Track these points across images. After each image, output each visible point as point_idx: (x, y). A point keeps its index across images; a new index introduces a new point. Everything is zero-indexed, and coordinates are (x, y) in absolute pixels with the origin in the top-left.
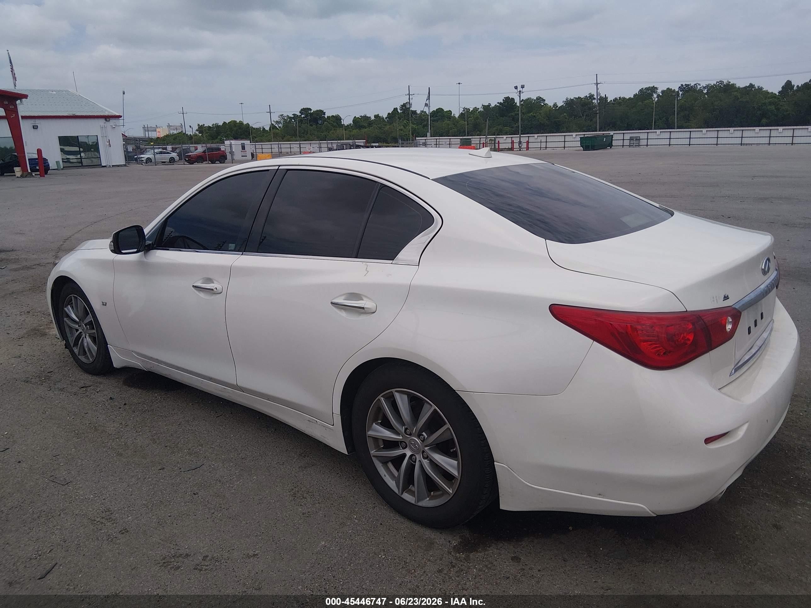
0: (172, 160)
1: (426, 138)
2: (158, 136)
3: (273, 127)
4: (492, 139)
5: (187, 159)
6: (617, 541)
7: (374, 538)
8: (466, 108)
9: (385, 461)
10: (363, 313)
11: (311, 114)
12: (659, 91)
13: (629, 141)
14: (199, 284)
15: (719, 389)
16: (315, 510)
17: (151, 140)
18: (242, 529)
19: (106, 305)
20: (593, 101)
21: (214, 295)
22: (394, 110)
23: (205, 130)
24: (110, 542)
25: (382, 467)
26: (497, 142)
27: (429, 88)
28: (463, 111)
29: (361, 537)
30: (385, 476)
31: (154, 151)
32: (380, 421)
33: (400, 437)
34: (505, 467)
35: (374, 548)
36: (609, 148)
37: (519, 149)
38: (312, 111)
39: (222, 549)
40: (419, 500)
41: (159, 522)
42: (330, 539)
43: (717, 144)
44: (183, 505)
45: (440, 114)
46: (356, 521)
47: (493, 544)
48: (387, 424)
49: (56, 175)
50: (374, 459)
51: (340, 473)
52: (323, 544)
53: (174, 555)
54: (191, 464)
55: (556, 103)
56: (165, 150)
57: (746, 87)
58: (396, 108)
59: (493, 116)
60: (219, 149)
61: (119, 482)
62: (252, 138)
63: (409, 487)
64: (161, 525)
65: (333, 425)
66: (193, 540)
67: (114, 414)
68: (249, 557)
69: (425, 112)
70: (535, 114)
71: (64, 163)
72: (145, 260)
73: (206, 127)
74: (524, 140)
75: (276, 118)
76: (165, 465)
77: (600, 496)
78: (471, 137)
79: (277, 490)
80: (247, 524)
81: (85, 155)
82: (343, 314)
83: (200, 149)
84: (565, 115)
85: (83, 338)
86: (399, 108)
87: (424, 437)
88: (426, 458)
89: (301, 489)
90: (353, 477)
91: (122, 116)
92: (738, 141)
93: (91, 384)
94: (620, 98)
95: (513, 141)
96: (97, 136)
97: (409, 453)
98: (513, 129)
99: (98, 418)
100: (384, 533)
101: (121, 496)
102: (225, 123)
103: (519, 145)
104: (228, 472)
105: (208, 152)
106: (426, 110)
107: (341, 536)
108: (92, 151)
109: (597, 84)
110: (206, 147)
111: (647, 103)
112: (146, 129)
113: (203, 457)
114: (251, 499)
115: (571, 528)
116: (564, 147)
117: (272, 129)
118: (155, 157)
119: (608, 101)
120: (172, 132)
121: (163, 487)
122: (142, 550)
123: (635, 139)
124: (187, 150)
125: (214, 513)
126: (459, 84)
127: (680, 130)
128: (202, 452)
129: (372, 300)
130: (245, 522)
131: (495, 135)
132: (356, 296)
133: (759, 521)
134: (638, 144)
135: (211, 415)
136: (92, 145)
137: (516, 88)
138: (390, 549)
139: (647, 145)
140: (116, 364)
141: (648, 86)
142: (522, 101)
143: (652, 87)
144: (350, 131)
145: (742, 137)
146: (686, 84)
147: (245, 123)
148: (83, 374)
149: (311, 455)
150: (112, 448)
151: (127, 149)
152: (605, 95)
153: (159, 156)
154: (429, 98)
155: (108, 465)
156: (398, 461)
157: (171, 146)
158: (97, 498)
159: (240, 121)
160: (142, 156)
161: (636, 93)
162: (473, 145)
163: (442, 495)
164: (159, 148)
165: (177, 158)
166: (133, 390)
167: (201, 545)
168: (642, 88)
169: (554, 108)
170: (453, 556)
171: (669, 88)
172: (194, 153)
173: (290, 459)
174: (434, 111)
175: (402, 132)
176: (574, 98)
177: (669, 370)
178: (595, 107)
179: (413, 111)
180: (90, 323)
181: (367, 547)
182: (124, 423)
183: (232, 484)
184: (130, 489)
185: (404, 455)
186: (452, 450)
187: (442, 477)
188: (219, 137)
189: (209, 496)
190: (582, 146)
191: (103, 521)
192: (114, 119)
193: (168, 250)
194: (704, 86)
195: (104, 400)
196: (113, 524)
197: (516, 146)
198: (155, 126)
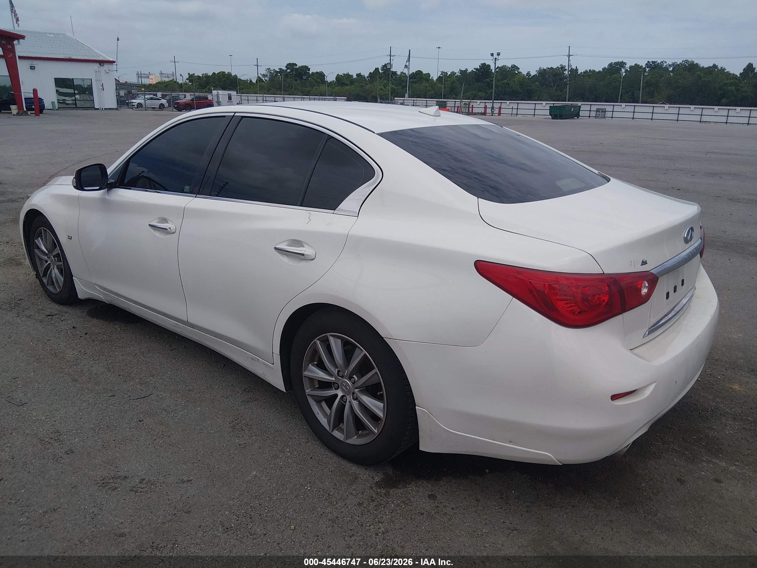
0: (162, 107)
1: (403, 99)
2: (150, 83)
3: (259, 80)
4: (466, 103)
5: (176, 106)
6: (529, 485)
7: (303, 470)
8: (444, 72)
9: (319, 400)
10: (303, 259)
11: (297, 69)
12: (628, 66)
13: (595, 112)
14: (154, 223)
15: (630, 350)
16: (251, 441)
17: (144, 86)
18: (180, 456)
19: (71, 239)
20: (565, 72)
21: (169, 234)
22: (375, 70)
23: (195, 79)
24: (55, 461)
25: (316, 406)
26: (471, 106)
27: (410, 50)
28: (441, 75)
29: (291, 469)
30: (318, 414)
31: (145, 97)
32: (316, 363)
33: (333, 378)
34: (425, 411)
35: (301, 480)
36: (577, 118)
37: (491, 114)
38: (297, 67)
39: (158, 474)
40: (347, 438)
41: (103, 446)
42: (261, 469)
43: (677, 120)
44: (128, 430)
45: (419, 76)
46: (289, 454)
47: (413, 482)
48: (321, 366)
49: (51, 115)
50: (308, 397)
51: (280, 409)
52: (254, 473)
53: (113, 476)
54: (141, 393)
55: (529, 72)
56: (155, 97)
57: (709, 67)
58: (378, 68)
59: (469, 80)
60: (207, 98)
61: (70, 406)
62: (240, 90)
63: (340, 425)
64: (104, 448)
65: (273, 364)
66: (133, 464)
67: (75, 343)
68: (183, 482)
69: (405, 73)
70: (508, 82)
71: (59, 104)
72: (107, 197)
73: (196, 76)
74: (497, 105)
75: (263, 71)
76: (116, 393)
77: (511, 443)
78: (446, 100)
79: (218, 421)
80: (186, 451)
81: (80, 98)
82: (285, 259)
83: (189, 97)
84: (537, 84)
85: (52, 269)
86: (380, 68)
87: (355, 380)
88: (356, 399)
89: (241, 421)
90: (291, 413)
91: (115, 62)
92: (698, 118)
93: (56, 313)
94: (590, 70)
95: (486, 106)
96: (91, 79)
97: (340, 394)
98: (488, 95)
99: (59, 345)
100: (313, 467)
101: (71, 419)
102: (214, 73)
103: (491, 110)
104: (175, 402)
105: (196, 101)
106: (406, 71)
107: (272, 467)
108: (86, 94)
109: (569, 56)
110: (194, 96)
111: (615, 77)
112: (140, 76)
113: (152, 387)
114: (192, 428)
115: (487, 471)
116: (534, 115)
117: (258, 81)
118: (145, 102)
119: (579, 73)
120: (163, 79)
121: (111, 413)
122: (84, 470)
123: (601, 111)
124: (177, 98)
125: (156, 440)
126: (439, 48)
127: (644, 105)
128: (152, 382)
129: (312, 247)
130: (184, 450)
131: (469, 100)
132: (298, 243)
133: (665, 474)
134: (604, 116)
135: (166, 348)
136: (87, 88)
137: (492, 55)
138: (316, 481)
139: (612, 117)
140: (81, 296)
141: (617, 61)
142: (497, 68)
143: (621, 62)
144: (333, 88)
145: (701, 115)
146: (652, 62)
147: (233, 74)
148: (51, 303)
149: (255, 390)
150: (68, 374)
151: (119, 94)
152: (576, 67)
153: (150, 102)
154: (409, 60)
155: (63, 389)
156: (330, 401)
157: (161, 93)
158: (49, 419)
159: (228, 73)
160: (133, 101)
161: (605, 67)
162: (448, 108)
163: (368, 434)
164: (151, 94)
165: (166, 105)
166: (95, 321)
167: (140, 468)
168: (612, 63)
169: (527, 77)
170: (374, 491)
171: (637, 64)
172: (183, 101)
173: (235, 393)
174: (413, 73)
175: (382, 92)
176: (547, 68)
177: (583, 329)
178: (566, 77)
179: (394, 72)
180: (58, 255)
181: (295, 479)
182: (82, 351)
183: (177, 414)
184: (80, 413)
185: (336, 396)
186: (378, 393)
187: (370, 417)
188: (208, 87)
189: (153, 424)
190: (550, 115)
191: (52, 441)
192: (109, 64)
193: (130, 189)
194: (671, 64)
195: (67, 328)
196: (60, 444)
197: (489, 111)
198: (148, 73)
